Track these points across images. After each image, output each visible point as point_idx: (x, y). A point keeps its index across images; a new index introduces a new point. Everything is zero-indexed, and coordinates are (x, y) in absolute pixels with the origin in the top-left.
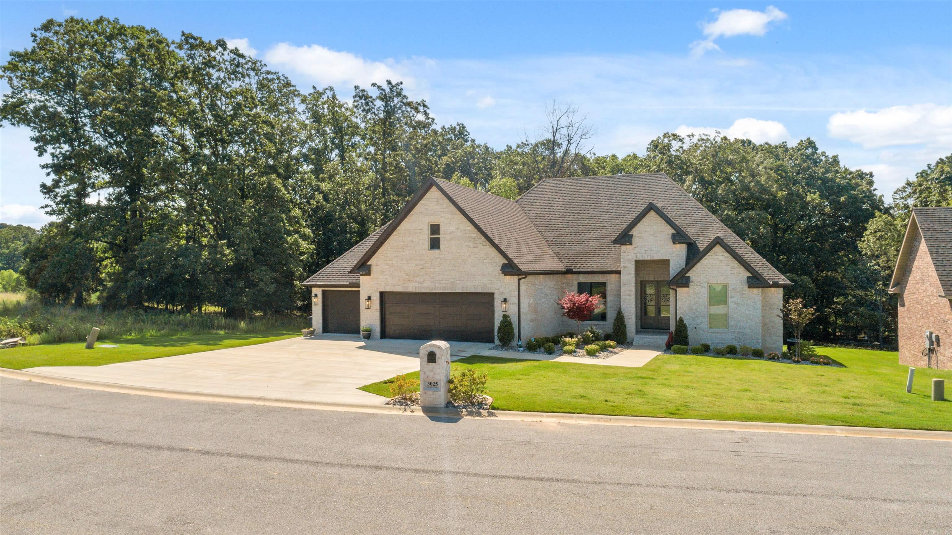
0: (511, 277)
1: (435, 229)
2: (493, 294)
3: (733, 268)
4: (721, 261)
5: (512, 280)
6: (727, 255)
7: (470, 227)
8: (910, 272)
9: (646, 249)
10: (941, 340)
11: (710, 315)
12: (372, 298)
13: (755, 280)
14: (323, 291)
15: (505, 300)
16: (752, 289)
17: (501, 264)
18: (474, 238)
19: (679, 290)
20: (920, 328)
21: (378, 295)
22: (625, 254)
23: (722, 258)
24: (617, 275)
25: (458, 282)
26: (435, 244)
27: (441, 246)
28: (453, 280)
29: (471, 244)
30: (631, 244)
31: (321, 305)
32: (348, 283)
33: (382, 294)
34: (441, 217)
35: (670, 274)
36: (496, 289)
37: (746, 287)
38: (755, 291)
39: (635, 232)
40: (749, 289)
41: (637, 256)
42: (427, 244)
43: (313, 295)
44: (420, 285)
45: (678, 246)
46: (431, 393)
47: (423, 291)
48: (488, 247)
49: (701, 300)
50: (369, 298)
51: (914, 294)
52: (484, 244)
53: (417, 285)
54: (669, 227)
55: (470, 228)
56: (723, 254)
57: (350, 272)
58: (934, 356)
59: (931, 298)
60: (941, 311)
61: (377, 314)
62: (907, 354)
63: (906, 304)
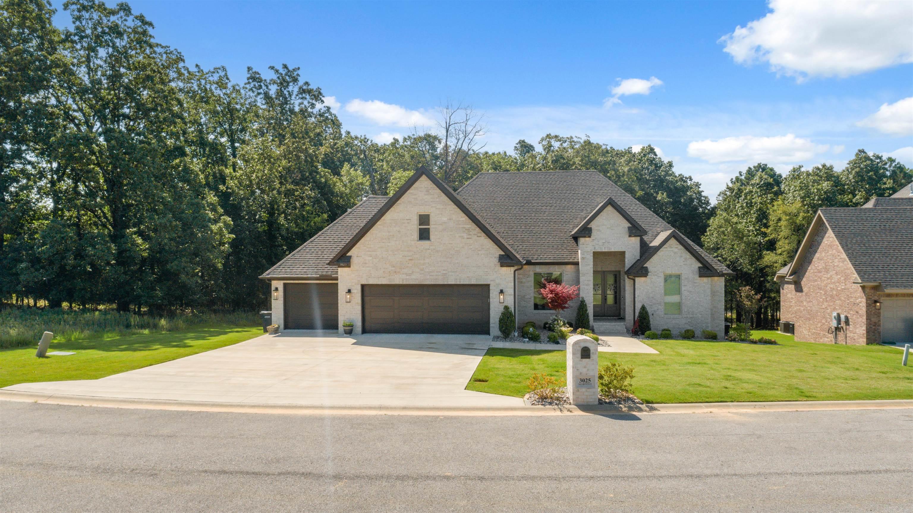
0: (508, 268)
1: (424, 219)
2: (488, 286)
3: (686, 259)
4: (675, 253)
5: (508, 272)
6: (681, 247)
7: (463, 217)
8: (810, 262)
9: (604, 241)
10: (850, 320)
11: (665, 303)
12: (352, 291)
13: (706, 270)
14: (285, 285)
15: (502, 292)
16: (702, 278)
17: (497, 256)
18: (468, 230)
19: (638, 280)
20: (823, 310)
21: (359, 288)
22: (584, 246)
23: (676, 250)
24: (576, 266)
25: (450, 273)
26: (424, 235)
27: (432, 237)
28: (444, 272)
29: (465, 236)
30: (590, 237)
31: (282, 299)
32: (318, 276)
33: (363, 286)
34: (432, 207)
35: (626, 265)
36: (491, 281)
37: (697, 277)
38: (705, 280)
39: (593, 225)
40: (699, 278)
41: (595, 248)
42: (416, 235)
43: (273, 288)
44: (408, 277)
45: (633, 239)
46: (584, 390)
47: (412, 283)
48: (483, 238)
49: (657, 289)
50: (349, 291)
51: (816, 281)
52: (479, 235)
53: (404, 276)
54: (625, 221)
55: (464, 219)
56: (677, 246)
57: (329, 264)
58: (841, 335)
59: (837, 284)
60: (850, 295)
61: (359, 308)
62: (806, 332)
63: (804, 290)
